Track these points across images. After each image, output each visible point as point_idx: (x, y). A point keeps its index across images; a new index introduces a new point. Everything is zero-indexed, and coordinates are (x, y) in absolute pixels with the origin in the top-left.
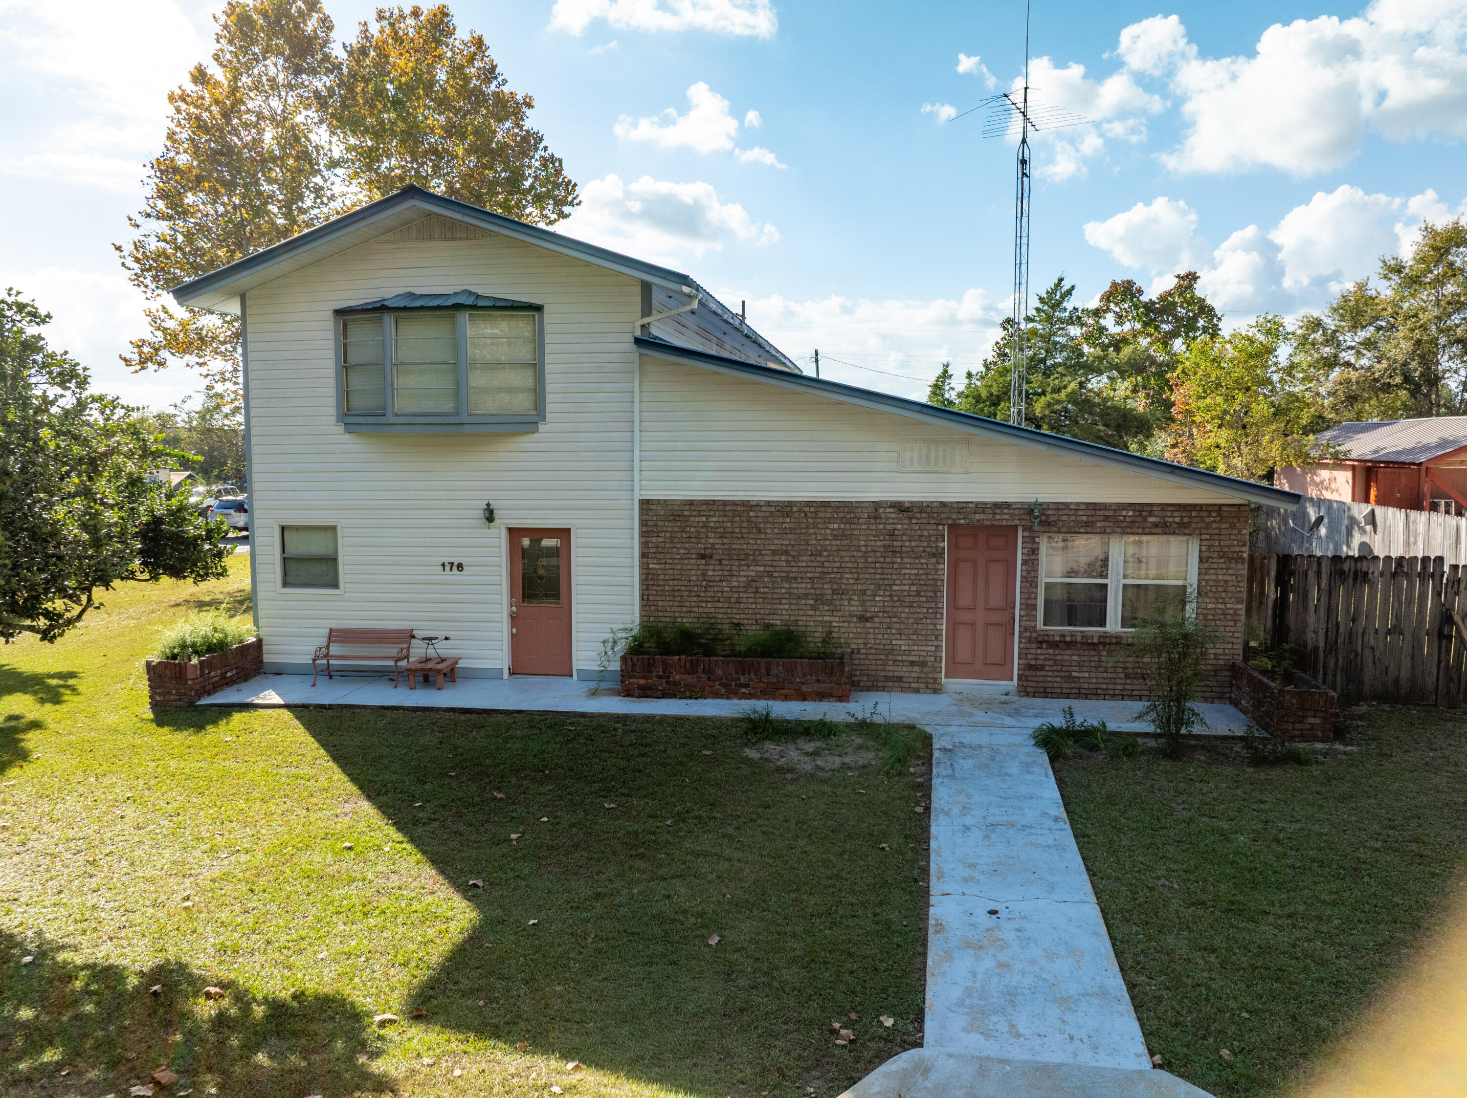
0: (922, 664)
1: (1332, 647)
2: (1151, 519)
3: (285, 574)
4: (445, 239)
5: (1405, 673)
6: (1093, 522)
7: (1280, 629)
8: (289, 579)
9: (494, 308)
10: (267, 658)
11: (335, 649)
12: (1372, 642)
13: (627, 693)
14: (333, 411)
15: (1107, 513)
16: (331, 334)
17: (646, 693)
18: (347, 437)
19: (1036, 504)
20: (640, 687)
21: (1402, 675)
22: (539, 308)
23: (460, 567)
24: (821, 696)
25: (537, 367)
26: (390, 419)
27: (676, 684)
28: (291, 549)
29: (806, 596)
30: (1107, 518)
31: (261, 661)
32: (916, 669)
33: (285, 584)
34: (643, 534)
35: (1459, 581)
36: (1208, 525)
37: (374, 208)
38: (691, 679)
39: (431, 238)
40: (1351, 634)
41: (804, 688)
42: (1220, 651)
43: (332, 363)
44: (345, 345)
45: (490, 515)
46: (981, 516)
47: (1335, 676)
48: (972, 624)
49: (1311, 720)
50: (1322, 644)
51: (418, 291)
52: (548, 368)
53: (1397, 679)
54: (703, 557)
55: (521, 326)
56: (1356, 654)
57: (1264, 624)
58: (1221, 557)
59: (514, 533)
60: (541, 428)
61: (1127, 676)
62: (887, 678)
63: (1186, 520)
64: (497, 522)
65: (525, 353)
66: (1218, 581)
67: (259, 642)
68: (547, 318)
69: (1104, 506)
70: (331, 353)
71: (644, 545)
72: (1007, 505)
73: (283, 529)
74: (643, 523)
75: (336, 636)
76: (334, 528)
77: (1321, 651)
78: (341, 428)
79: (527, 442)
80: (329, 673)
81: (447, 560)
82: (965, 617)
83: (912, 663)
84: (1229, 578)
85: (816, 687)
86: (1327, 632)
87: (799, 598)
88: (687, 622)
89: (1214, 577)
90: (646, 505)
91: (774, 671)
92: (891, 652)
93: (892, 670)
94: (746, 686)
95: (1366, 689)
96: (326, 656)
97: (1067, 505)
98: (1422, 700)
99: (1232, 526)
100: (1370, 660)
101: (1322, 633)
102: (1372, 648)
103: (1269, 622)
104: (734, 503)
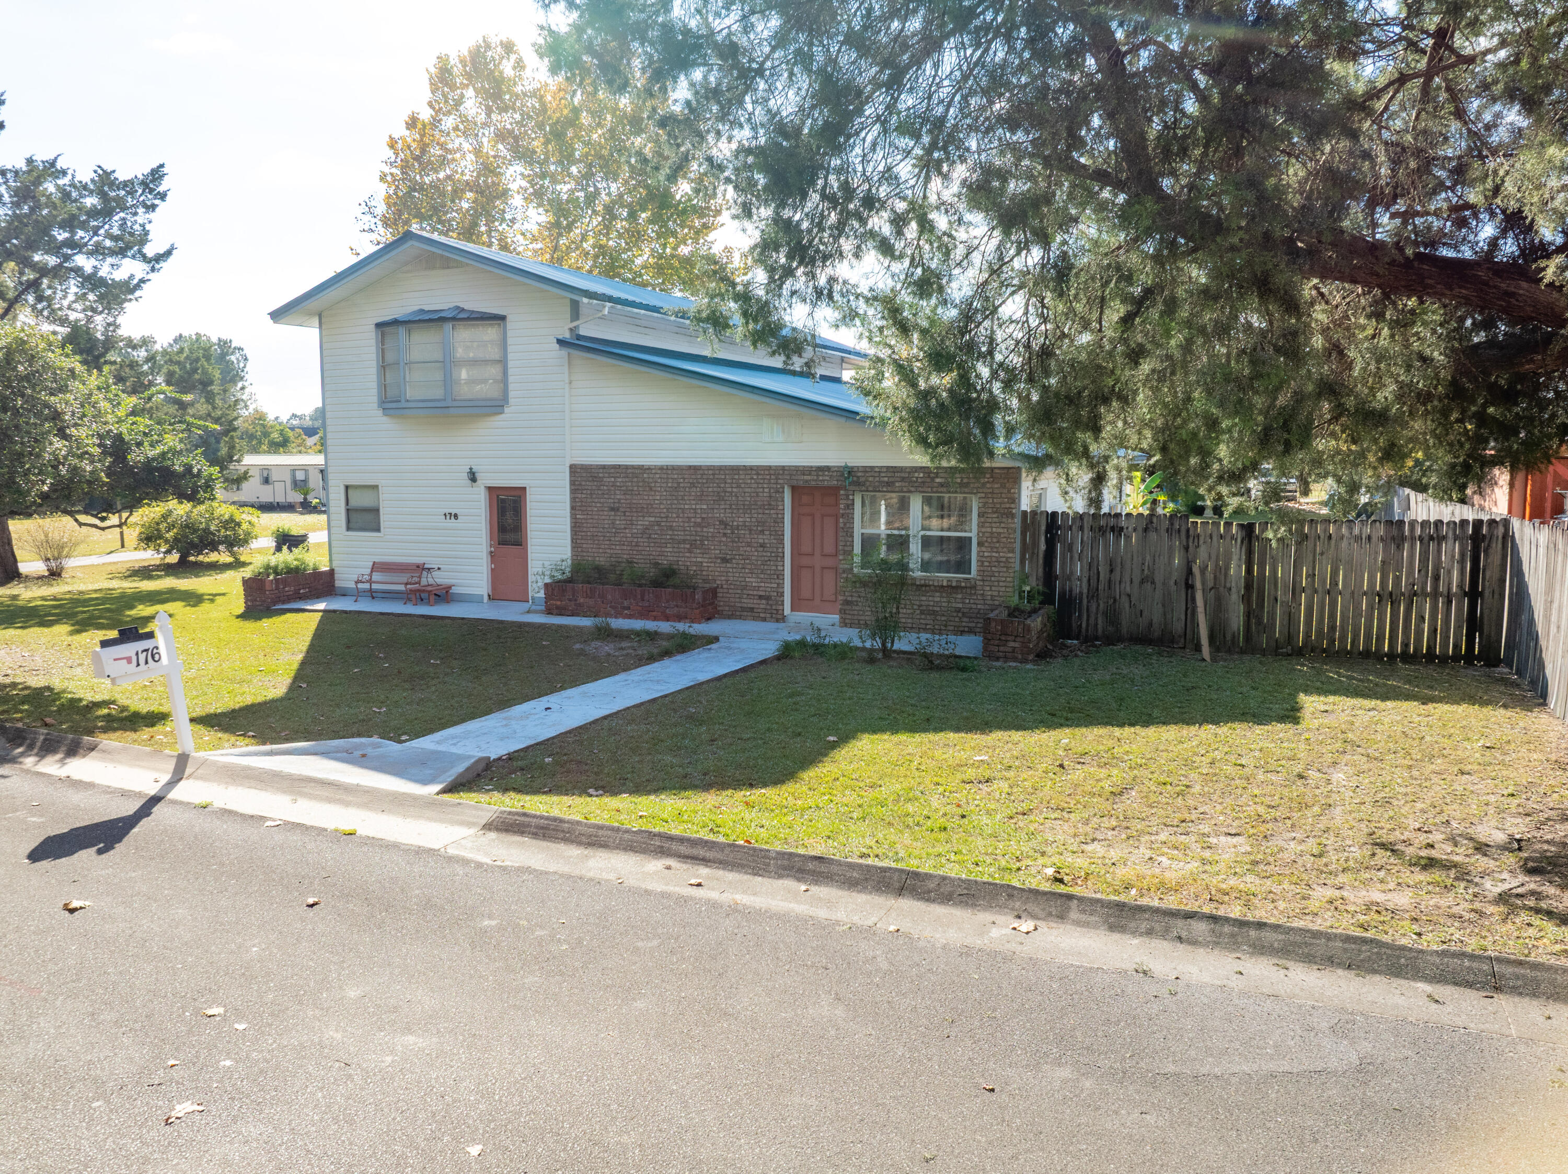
0: (768, 598)
1: (1094, 594)
2: (938, 480)
3: (348, 521)
4: (444, 268)
5: (1157, 617)
6: (893, 483)
7: (1049, 577)
8: (351, 525)
9: (468, 319)
10: (338, 584)
11: (376, 577)
12: (1128, 589)
13: (549, 611)
14: (375, 399)
15: (903, 475)
16: (373, 342)
17: (561, 612)
18: (385, 418)
19: (846, 467)
20: (557, 608)
21: (1155, 621)
22: (503, 318)
23: (456, 516)
24: (680, 618)
25: (503, 362)
26: (403, 404)
27: (580, 605)
28: (354, 503)
29: (684, 541)
30: (903, 479)
31: (333, 586)
32: (764, 602)
33: (348, 529)
34: (573, 491)
35: (1198, 536)
36: (984, 484)
37: (389, 248)
38: (591, 602)
39: (434, 268)
40: (1110, 581)
41: (668, 611)
42: (995, 593)
43: (374, 363)
44: (383, 350)
45: (473, 477)
46: (809, 478)
47: (1096, 619)
48: (812, 567)
49: (1012, 644)
50: (1085, 591)
51: (427, 308)
52: (510, 364)
53: (1151, 624)
54: (612, 509)
55: (490, 333)
56: (1115, 600)
57: (1034, 571)
58: (994, 513)
59: (490, 489)
60: (506, 410)
61: (922, 613)
62: (743, 609)
63: (965, 481)
64: (479, 482)
65: (494, 353)
66: (992, 533)
67: (332, 572)
68: (509, 325)
69: (901, 469)
70: (374, 356)
71: (573, 500)
72: (828, 468)
73: (347, 487)
74: (572, 483)
75: (377, 567)
76: (375, 487)
77: (1085, 596)
78: (380, 412)
79: (497, 421)
80: (372, 595)
81: (447, 511)
82: (805, 561)
83: (760, 597)
84: (1001, 530)
85: (676, 610)
86: (1089, 580)
87: (679, 543)
88: (602, 560)
89: (989, 530)
90: (574, 469)
91: (646, 597)
92: (745, 587)
93: (747, 602)
94: (628, 608)
95: (1124, 631)
96: (370, 581)
97: (872, 468)
98: (1173, 642)
99: (1003, 486)
100: (1127, 605)
101: (1085, 580)
102: (1129, 596)
103: (1041, 570)
104: (633, 467)
